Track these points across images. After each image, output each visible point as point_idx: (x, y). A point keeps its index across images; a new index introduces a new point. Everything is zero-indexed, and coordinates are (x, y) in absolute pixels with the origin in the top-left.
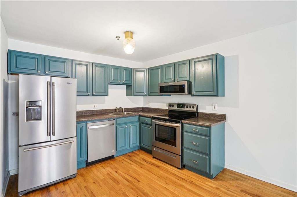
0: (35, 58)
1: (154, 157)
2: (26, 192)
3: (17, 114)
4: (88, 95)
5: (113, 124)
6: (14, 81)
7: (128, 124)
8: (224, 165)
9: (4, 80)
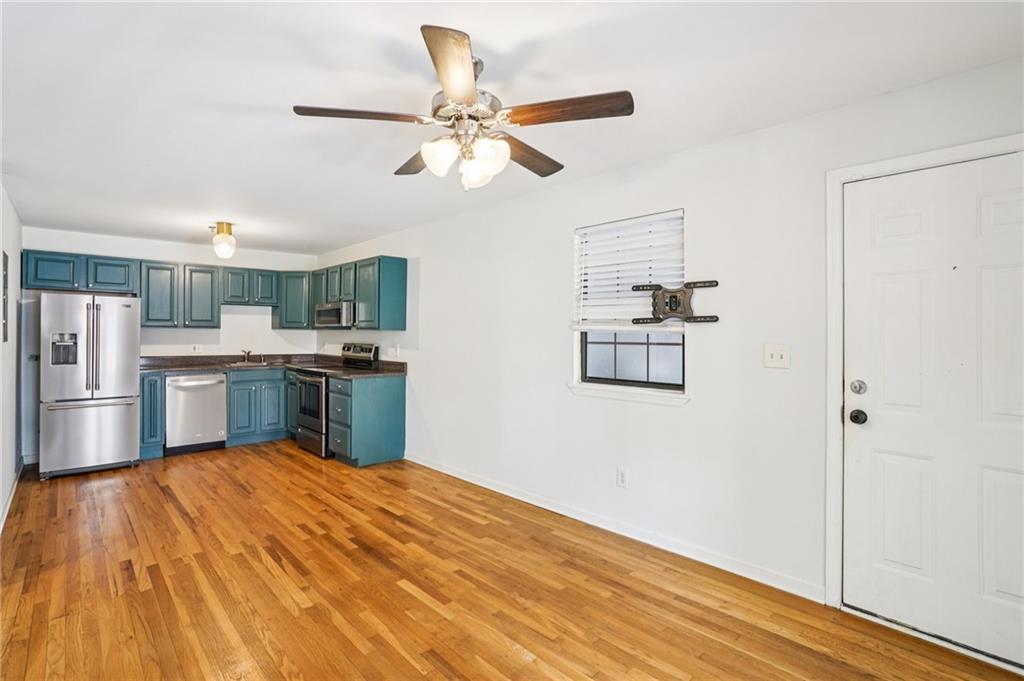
0: (69, 262)
1: (300, 448)
2: (51, 475)
3: (37, 358)
4: (175, 326)
5: (222, 382)
6: (32, 301)
7: (258, 384)
8: (403, 455)
9: (17, 301)
